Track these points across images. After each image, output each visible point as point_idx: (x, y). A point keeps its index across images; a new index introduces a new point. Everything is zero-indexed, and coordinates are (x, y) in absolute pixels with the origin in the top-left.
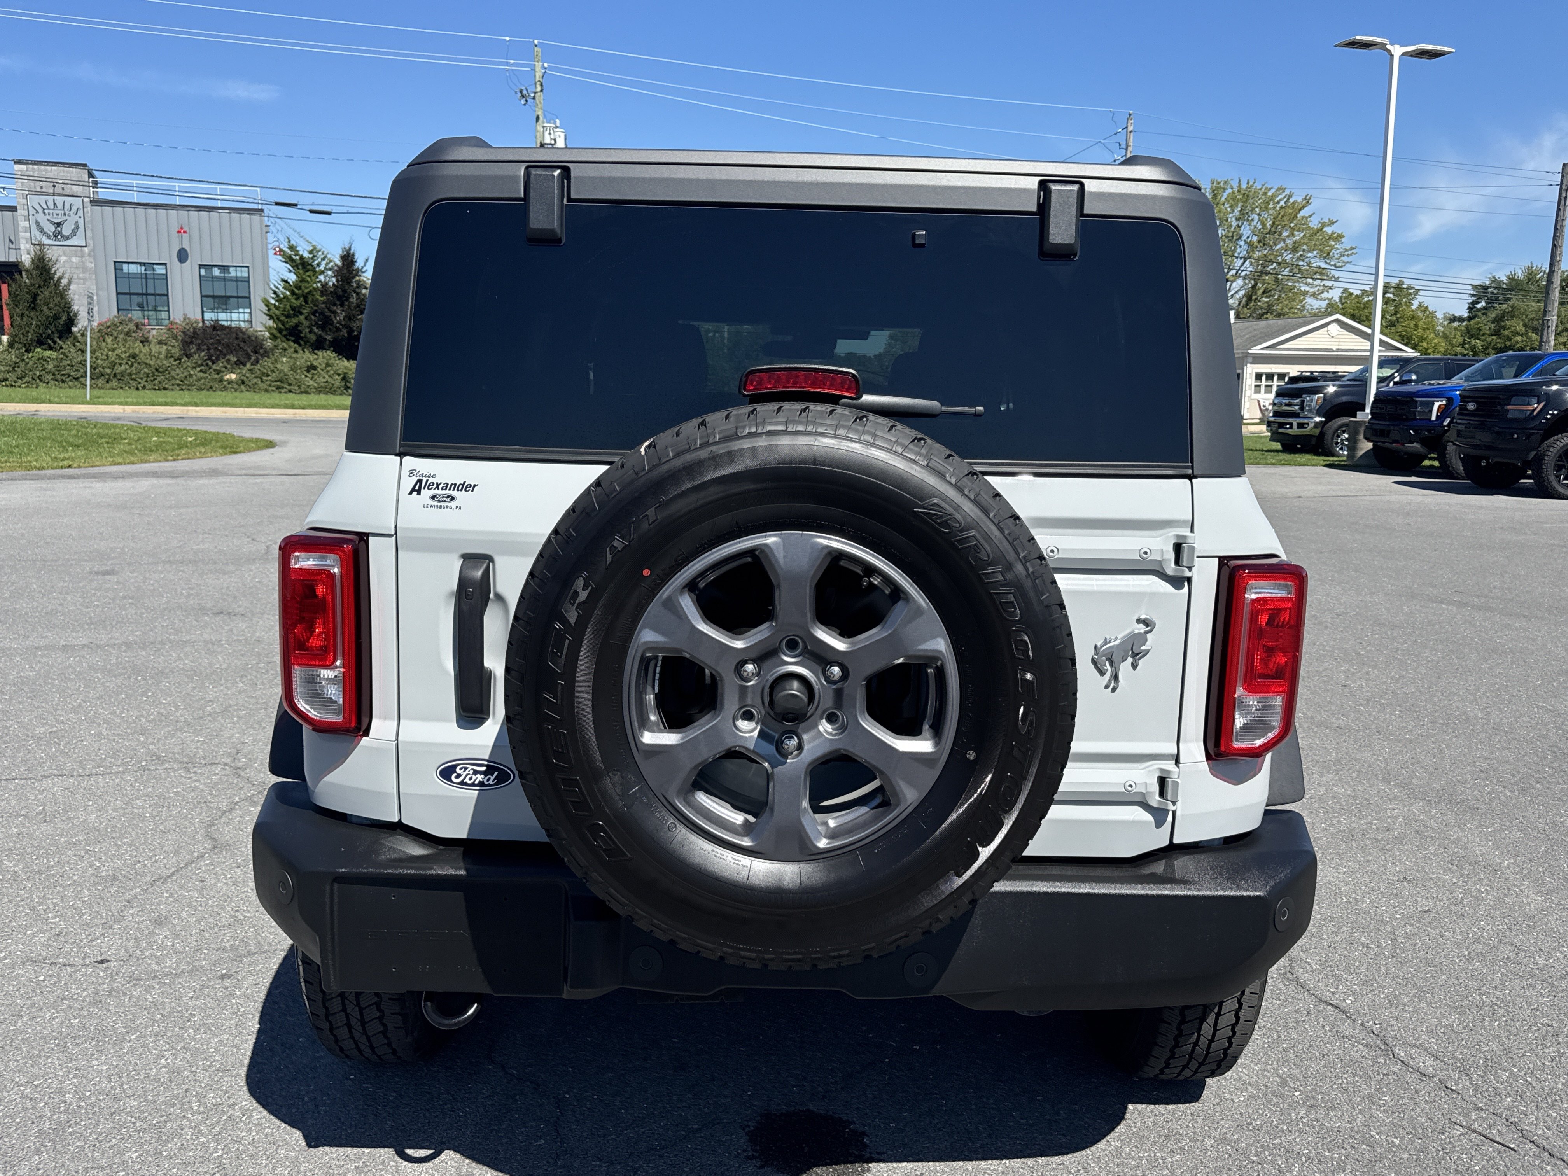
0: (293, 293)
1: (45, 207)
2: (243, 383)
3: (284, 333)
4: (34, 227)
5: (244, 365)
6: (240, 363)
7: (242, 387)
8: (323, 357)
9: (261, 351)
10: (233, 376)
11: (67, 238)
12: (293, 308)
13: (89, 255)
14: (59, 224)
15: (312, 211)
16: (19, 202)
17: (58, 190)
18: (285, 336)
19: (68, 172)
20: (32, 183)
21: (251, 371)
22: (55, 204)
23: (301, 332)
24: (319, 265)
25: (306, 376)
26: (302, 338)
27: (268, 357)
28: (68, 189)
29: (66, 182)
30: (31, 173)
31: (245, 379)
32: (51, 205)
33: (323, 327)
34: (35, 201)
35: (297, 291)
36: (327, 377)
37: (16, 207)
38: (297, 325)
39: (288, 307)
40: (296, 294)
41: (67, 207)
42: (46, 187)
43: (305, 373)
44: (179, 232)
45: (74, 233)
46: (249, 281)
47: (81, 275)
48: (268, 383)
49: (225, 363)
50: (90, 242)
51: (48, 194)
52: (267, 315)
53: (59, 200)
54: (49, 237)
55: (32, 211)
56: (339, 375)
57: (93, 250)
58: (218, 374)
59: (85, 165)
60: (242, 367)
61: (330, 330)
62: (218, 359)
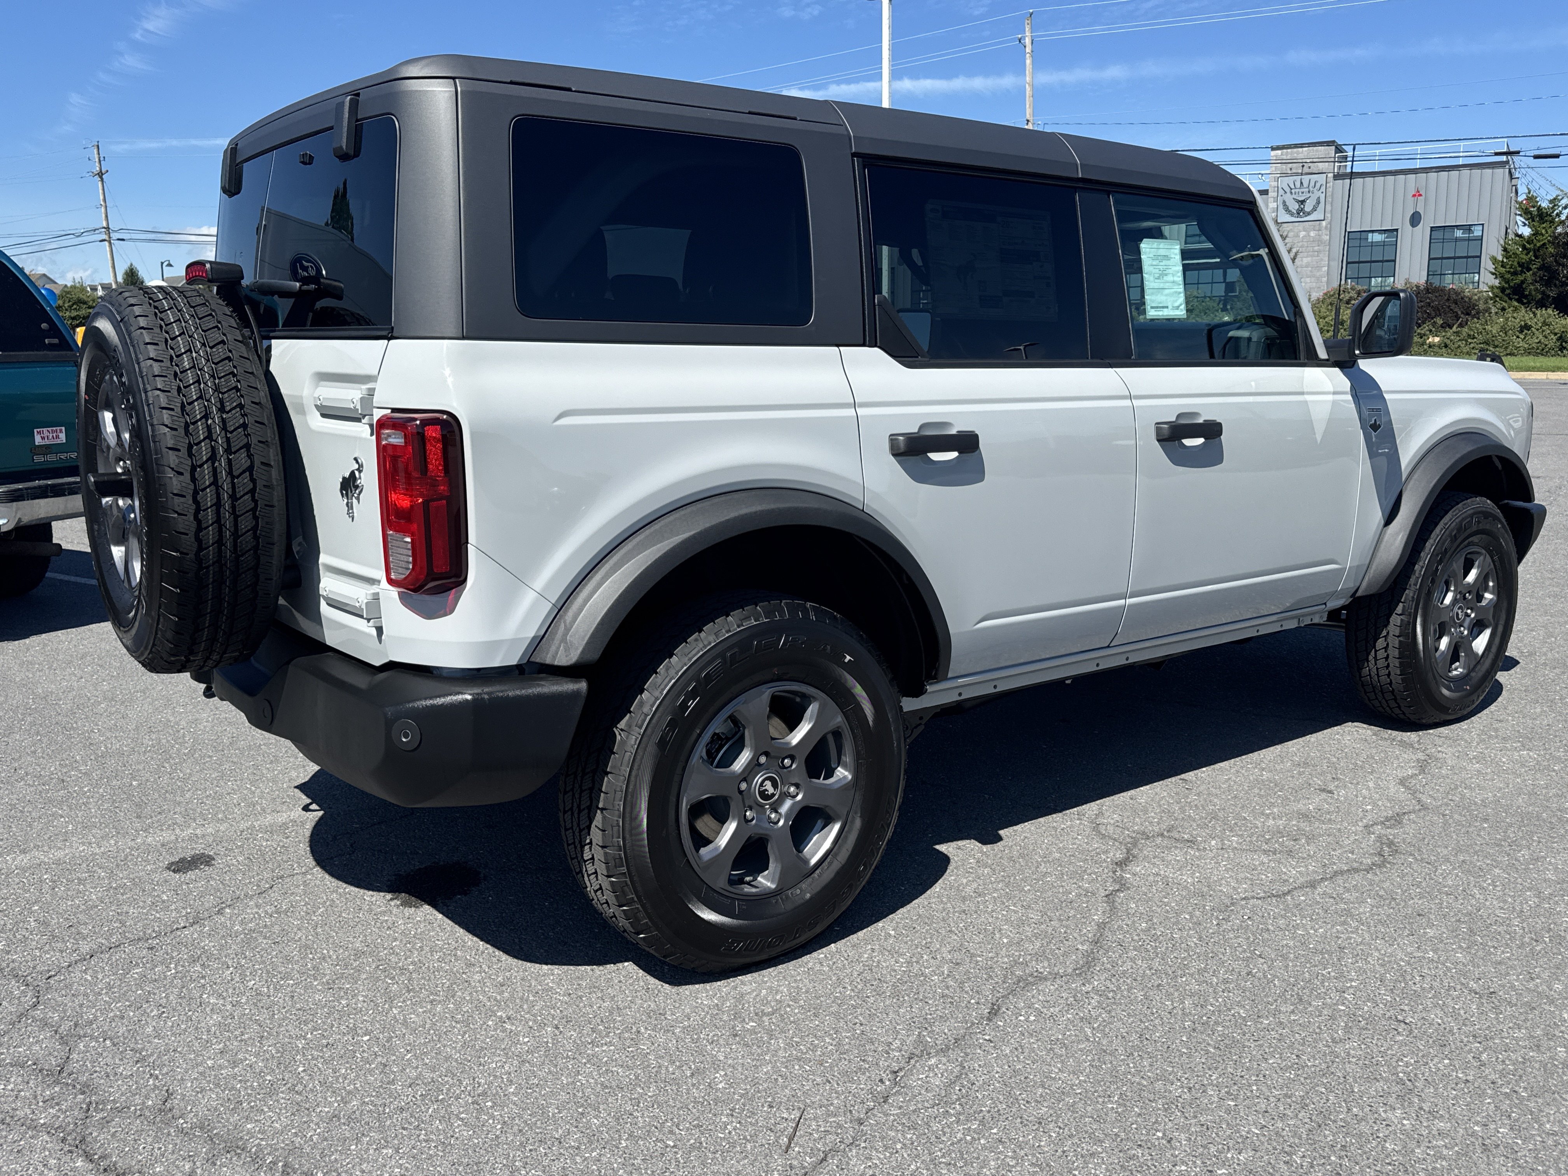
0: (1524, 247)
1: (1293, 187)
2: (1446, 346)
3: (1508, 291)
4: (1281, 207)
5: (1451, 328)
6: (1447, 325)
7: (1444, 350)
8: (1541, 316)
9: (1473, 312)
10: (1437, 339)
11: (1309, 214)
12: (1521, 265)
13: (1326, 228)
14: (1303, 202)
15: (1536, 157)
16: (1270, 186)
17: (1306, 170)
18: (1508, 295)
19: (1317, 151)
20: (1284, 166)
21: (1457, 333)
22: (1301, 183)
23: (1524, 290)
24: (1558, 215)
25: (1518, 337)
26: (1526, 297)
27: (1478, 319)
28: (1314, 168)
29: (1315, 160)
30: (1285, 157)
31: (1448, 342)
32: (1298, 184)
33: (1548, 283)
34: (1285, 182)
35: (1528, 246)
36: (1541, 337)
37: (1267, 191)
38: (1523, 282)
39: (1515, 264)
40: (1527, 249)
41: (1312, 184)
42: (1297, 168)
43: (1517, 333)
44: (1414, 196)
45: (1315, 209)
46: (1482, 240)
47: (1316, 248)
48: (1472, 345)
49: (1431, 327)
50: (1328, 215)
51: (1297, 174)
52: (1493, 274)
53: (1306, 179)
54: (1292, 215)
55: (1281, 192)
56: (1556, 334)
57: (1330, 223)
58: (1421, 338)
59: (1334, 142)
60: (1447, 329)
61: (1555, 285)
62: (1424, 323)
